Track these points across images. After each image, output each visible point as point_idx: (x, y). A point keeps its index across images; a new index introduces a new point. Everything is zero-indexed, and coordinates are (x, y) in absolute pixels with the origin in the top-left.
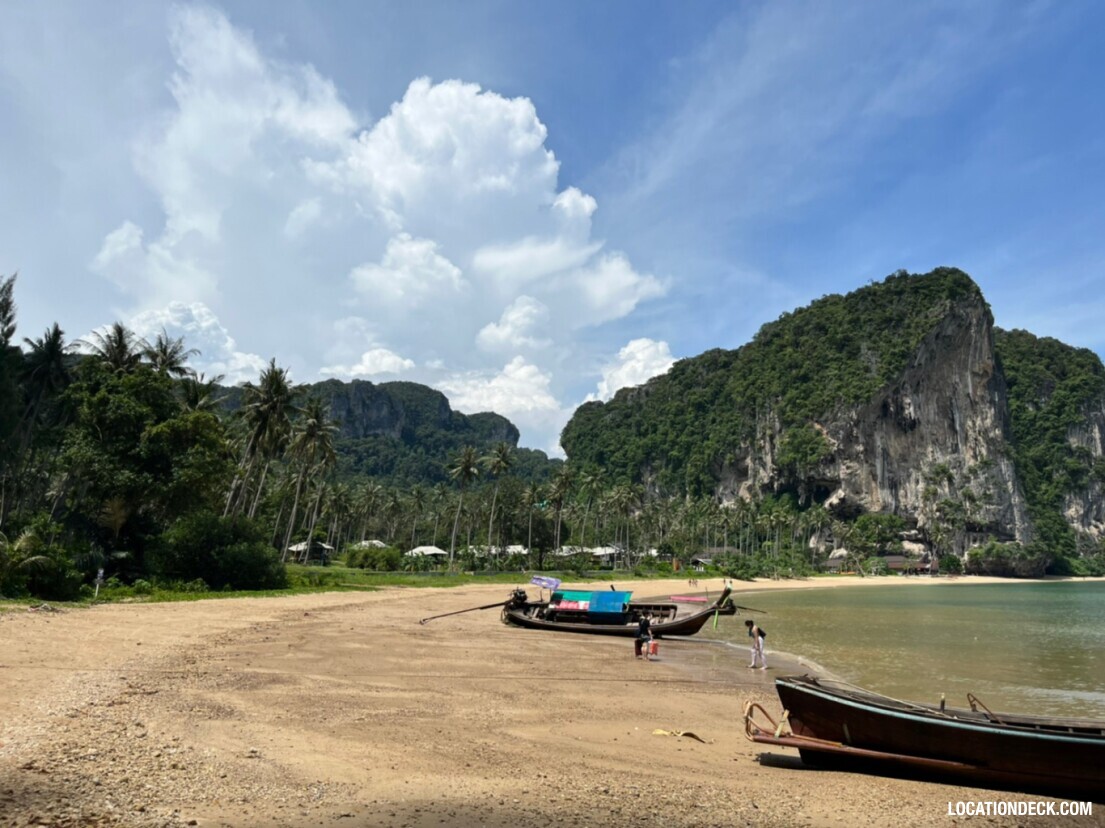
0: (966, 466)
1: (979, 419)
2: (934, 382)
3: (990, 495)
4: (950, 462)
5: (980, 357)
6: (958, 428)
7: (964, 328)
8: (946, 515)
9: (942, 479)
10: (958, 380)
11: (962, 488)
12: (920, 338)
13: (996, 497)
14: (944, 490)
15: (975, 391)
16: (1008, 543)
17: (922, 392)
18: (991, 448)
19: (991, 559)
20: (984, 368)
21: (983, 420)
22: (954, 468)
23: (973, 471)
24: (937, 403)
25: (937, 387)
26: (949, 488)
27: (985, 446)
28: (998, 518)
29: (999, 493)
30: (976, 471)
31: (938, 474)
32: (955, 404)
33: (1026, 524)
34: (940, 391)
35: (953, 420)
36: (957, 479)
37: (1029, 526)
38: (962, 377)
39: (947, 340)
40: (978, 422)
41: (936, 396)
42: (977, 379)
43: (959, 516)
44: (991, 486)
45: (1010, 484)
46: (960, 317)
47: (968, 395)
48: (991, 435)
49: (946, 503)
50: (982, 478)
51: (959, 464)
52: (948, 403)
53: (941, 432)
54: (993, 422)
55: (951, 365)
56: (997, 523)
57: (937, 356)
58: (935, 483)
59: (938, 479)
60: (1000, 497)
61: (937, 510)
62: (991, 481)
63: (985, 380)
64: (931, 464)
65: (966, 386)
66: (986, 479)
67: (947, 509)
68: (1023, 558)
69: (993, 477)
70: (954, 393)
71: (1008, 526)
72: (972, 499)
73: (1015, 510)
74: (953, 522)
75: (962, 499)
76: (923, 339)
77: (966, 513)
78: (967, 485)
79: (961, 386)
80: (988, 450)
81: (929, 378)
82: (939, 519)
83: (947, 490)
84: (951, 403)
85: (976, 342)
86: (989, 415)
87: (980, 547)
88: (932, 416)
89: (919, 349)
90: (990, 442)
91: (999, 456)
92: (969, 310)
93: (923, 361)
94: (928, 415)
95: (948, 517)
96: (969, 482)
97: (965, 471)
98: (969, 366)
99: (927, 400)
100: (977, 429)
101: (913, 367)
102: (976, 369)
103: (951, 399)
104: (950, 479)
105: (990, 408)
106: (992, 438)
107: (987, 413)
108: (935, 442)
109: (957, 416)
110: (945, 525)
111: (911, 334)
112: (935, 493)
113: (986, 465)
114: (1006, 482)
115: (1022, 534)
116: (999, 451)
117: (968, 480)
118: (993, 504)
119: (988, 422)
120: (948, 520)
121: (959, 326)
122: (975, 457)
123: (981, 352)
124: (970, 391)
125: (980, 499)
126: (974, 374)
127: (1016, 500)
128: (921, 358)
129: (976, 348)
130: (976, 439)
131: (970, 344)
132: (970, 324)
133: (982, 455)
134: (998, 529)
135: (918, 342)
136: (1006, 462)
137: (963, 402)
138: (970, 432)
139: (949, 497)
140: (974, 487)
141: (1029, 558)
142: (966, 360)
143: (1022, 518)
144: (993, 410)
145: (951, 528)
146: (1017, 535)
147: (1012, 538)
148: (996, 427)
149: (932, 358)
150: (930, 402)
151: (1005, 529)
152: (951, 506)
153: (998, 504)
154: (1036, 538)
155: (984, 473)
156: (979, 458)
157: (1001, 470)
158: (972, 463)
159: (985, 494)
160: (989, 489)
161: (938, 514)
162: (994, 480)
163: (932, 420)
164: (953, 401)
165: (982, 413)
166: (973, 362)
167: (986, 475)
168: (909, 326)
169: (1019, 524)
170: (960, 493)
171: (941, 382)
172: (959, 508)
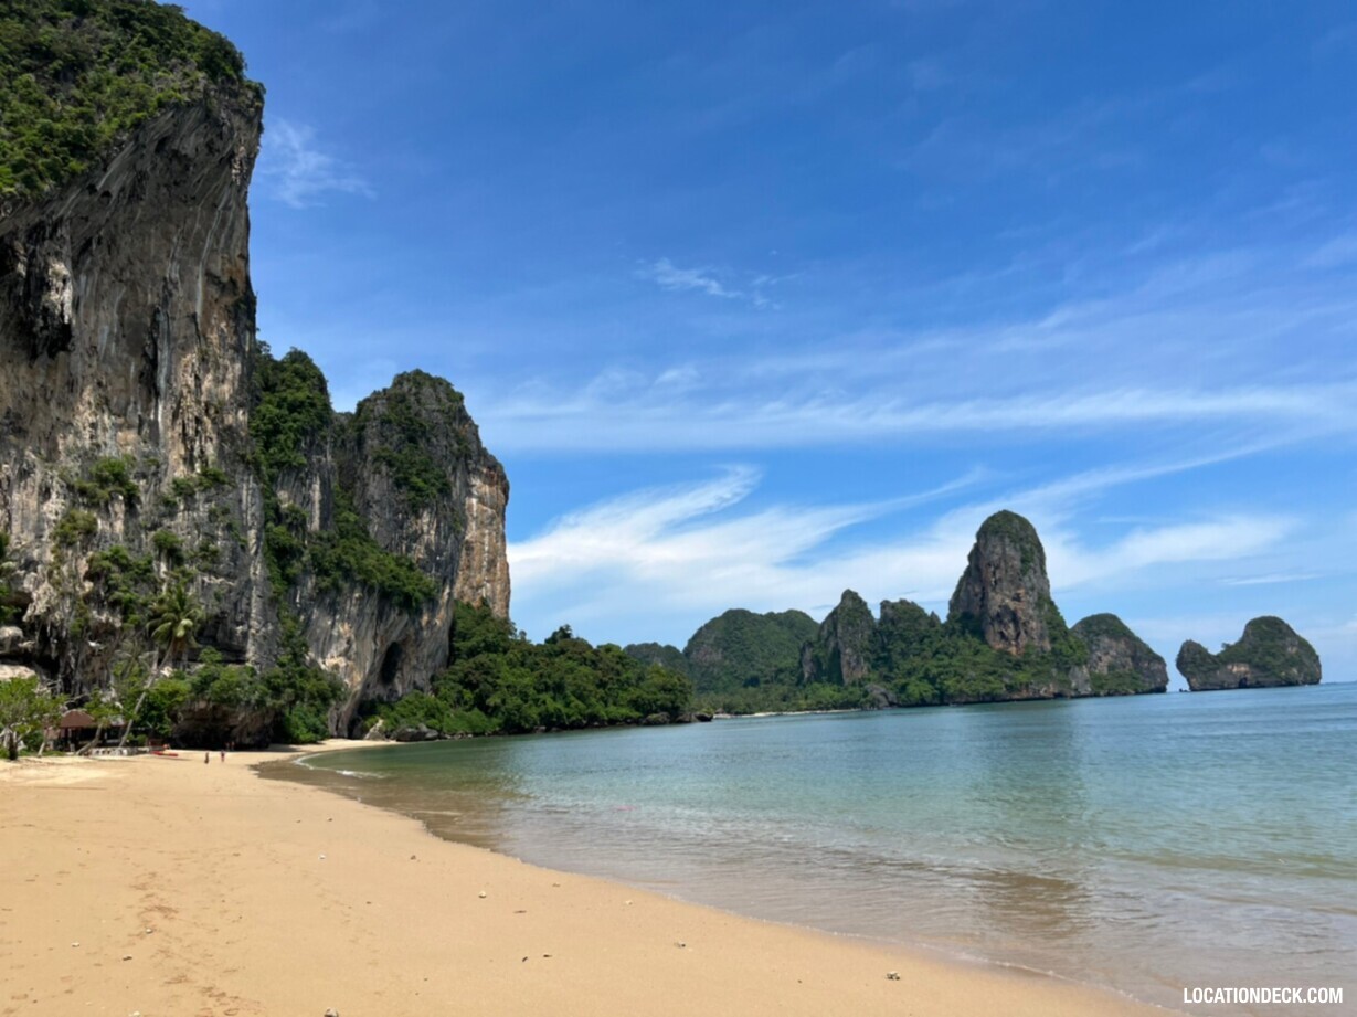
0: (167, 480)
1: (210, 377)
2: (122, 260)
3: (215, 553)
4: (131, 460)
5: (227, 246)
6: (162, 383)
7: (217, 157)
8: (111, 588)
9: (113, 498)
10: (175, 276)
11: (154, 527)
12: (128, 122)
13: (226, 558)
14: (114, 526)
15: (206, 313)
16: (233, 667)
17: (89, 272)
18: (226, 447)
19: (202, 705)
20: (230, 272)
21: (219, 381)
22: (144, 476)
23: (182, 489)
24: (121, 309)
25: (127, 275)
26: (126, 523)
27: (215, 441)
28: (227, 606)
29: (234, 551)
30: (192, 494)
31: (103, 482)
32: (163, 327)
33: (270, 628)
34: (133, 285)
35: (154, 363)
36: (146, 501)
37: (275, 632)
38: (184, 272)
39: (176, 166)
40: (207, 384)
41: (120, 293)
42: (214, 291)
43: (141, 595)
44: (220, 533)
45: (252, 533)
46: (218, 124)
47: (194, 316)
48: (229, 420)
49: (115, 559)
50: (203, 510)
51: (154, 470)
52: (148, 321)
53: (119, 384)
54: (237, 392)
55: (167, 236)
56: (219, 620)
57: (146, 197)
58: (93, 505)
59: (103, 494)
60: (234, 558)
61: (90, 576)
62: (223, 521)
63: (228, 300)
64: (88, 456)
65: (191, 297)
66: (212, 513)
67: (117, 576)
68: (261, 703)
69: (226, 512)
70: (165, 301)
71: (240, 628)
72: (173, 555)
73: (255, 593)
74: (126, 609)
75: (154, 554)
76: (137, 124)
77: (156, 590)
78: (166, 522)
79: (180, 293)
80: (220, 450)
81: (112, 244)
82: (87, 598)
83: (119, 526)
84: (155, 323)
85: (227, 208)
86: (230, 376)
87: (179, 677)
88: (102, 340)
89: (120, 145)
90: (227, 434)
91: (241, 468)
92: (237, 121)
93: (114, 189)
94: (94, 332)
95: (117, 594)
96: (172, 515)
97: (166, 489)
98: (205, 254)
99: (98, 298)
100: (204, 398)
101: (92, 189)
102: (217, 269)
103: (157, 311)
104: (131, 501)
105: (233, 360)
106: (230, 427)
107: (226, 368)
108: (103, 404)
109: (163, 355)
110: (103, 618)
111: (101, 108)
112: (90, 532)
113: (213, 480)
114: (246, 529)
115: (260, 647)
116: (243, 457)
117: (170, 509)
118: (217, 575)
119: (226, 389)
120: (114, 604)
121: (210, 147)
122: (189, 460)
123: (230, 237)
124: (199, 311)
125: (193, 560)
126: (211, 277)
127: (257, 570)
128: (113, 180)
129: (223, 222)
130: (198, 421)
131: (216, 207)
132: (232, 155)
133: (205, 462)
134: (218, 635)
135: (122, 126)
136: (252, 484)
137: (180, 328)
138: (189, 401)
139: (122, 545)
140: (182, 528)
141: (269, 702)
142: (200, 239)
143: (263, 613)
144: (238, 366)
145: (118, 624)
146: (251, 652)
147: (237, 655)
148: (241, 406)
149: (133, 194)
150: (105, 303)
151: (232, 634)
152: (124, 568)
153: (229, 576)
154: (284, 659)
155: (208, 500)
156: (197, 465)
157: (240, 501)
158: (180, 472)
159: (204, 548)
160: (213, 538)
161: (88, 585)
162: (226, 520)
163: (101, 349)
164: (161, 318)
165: (217, 366)
166: (213, 251)
167: (213, 505)
168: (98, 88)
169: (255, 625)
170: (148, 538)
171: (138, 266)
172: (144, 575)
